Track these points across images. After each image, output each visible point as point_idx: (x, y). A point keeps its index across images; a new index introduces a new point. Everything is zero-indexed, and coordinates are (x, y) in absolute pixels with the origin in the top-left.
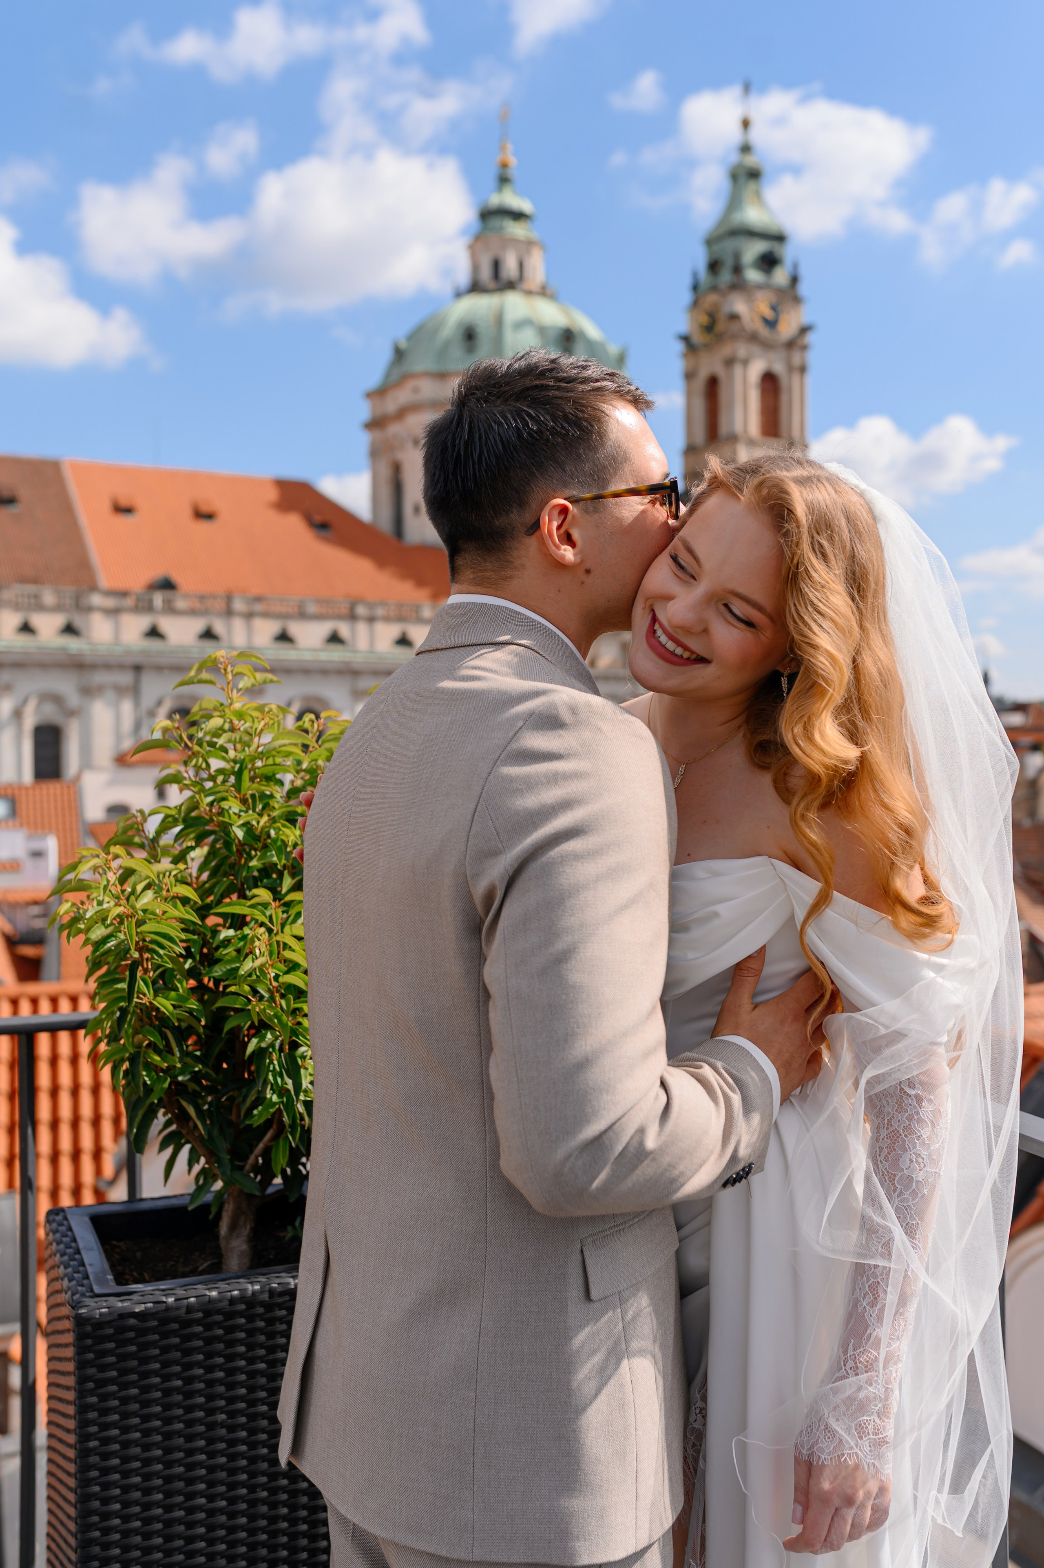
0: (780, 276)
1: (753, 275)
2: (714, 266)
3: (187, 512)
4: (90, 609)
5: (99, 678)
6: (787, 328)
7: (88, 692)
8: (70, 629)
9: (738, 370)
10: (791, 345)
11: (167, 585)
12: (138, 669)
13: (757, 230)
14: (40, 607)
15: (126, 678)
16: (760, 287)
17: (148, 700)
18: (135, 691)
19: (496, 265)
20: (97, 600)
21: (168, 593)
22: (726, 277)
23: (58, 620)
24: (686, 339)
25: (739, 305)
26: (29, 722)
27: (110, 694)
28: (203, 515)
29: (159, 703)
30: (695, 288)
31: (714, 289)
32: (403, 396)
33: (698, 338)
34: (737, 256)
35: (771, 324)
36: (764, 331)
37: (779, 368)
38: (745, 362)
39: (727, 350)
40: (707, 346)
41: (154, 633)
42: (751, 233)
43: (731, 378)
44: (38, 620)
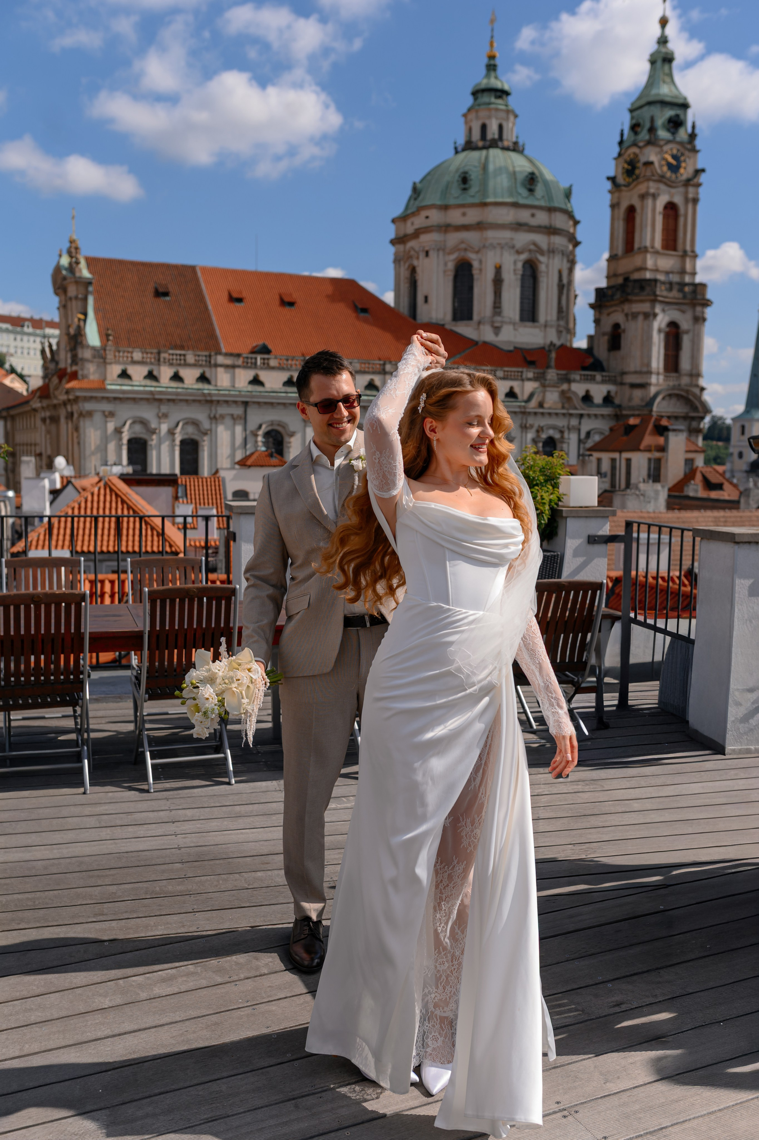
0: (682, 134)
1: (663, 134)
2: (635, 128)
3: (277, 302)
4: (216, 366)
5: (222, 410)
6: (685, 172)
7: (214, 419)
8: (203, 378)
9: (650, 202)
10: (687, 183)
11: (265, 350)
12: (246, 404)
13: (668, 99)
14: (186, 365)
15: (238, 411)
16: (668, 142)
17: (252, 425)
18: (244, 419)
19: (484, 128)
20: (220, 359)
21: (266, 356)
22: (644, 135)
23: (197, 373)
24: (612, 179)
25: (652, 155)
26: (178, 438)
27: (228, 421)
28: (287, 303)
29: (260, 427)
30: (621, 143)
31: (635, 144)
32: (419, 222)
33: (620, 180)
34: (652, 120)
35: (674, 169)
36: (669, 174)
37: (678, 200)
38: (654, 196)
39: (642, 188)
40: (628, 185)
41: (256, 381)
42: (664, 103)
43: (643, 208)
44: (184, 373)
